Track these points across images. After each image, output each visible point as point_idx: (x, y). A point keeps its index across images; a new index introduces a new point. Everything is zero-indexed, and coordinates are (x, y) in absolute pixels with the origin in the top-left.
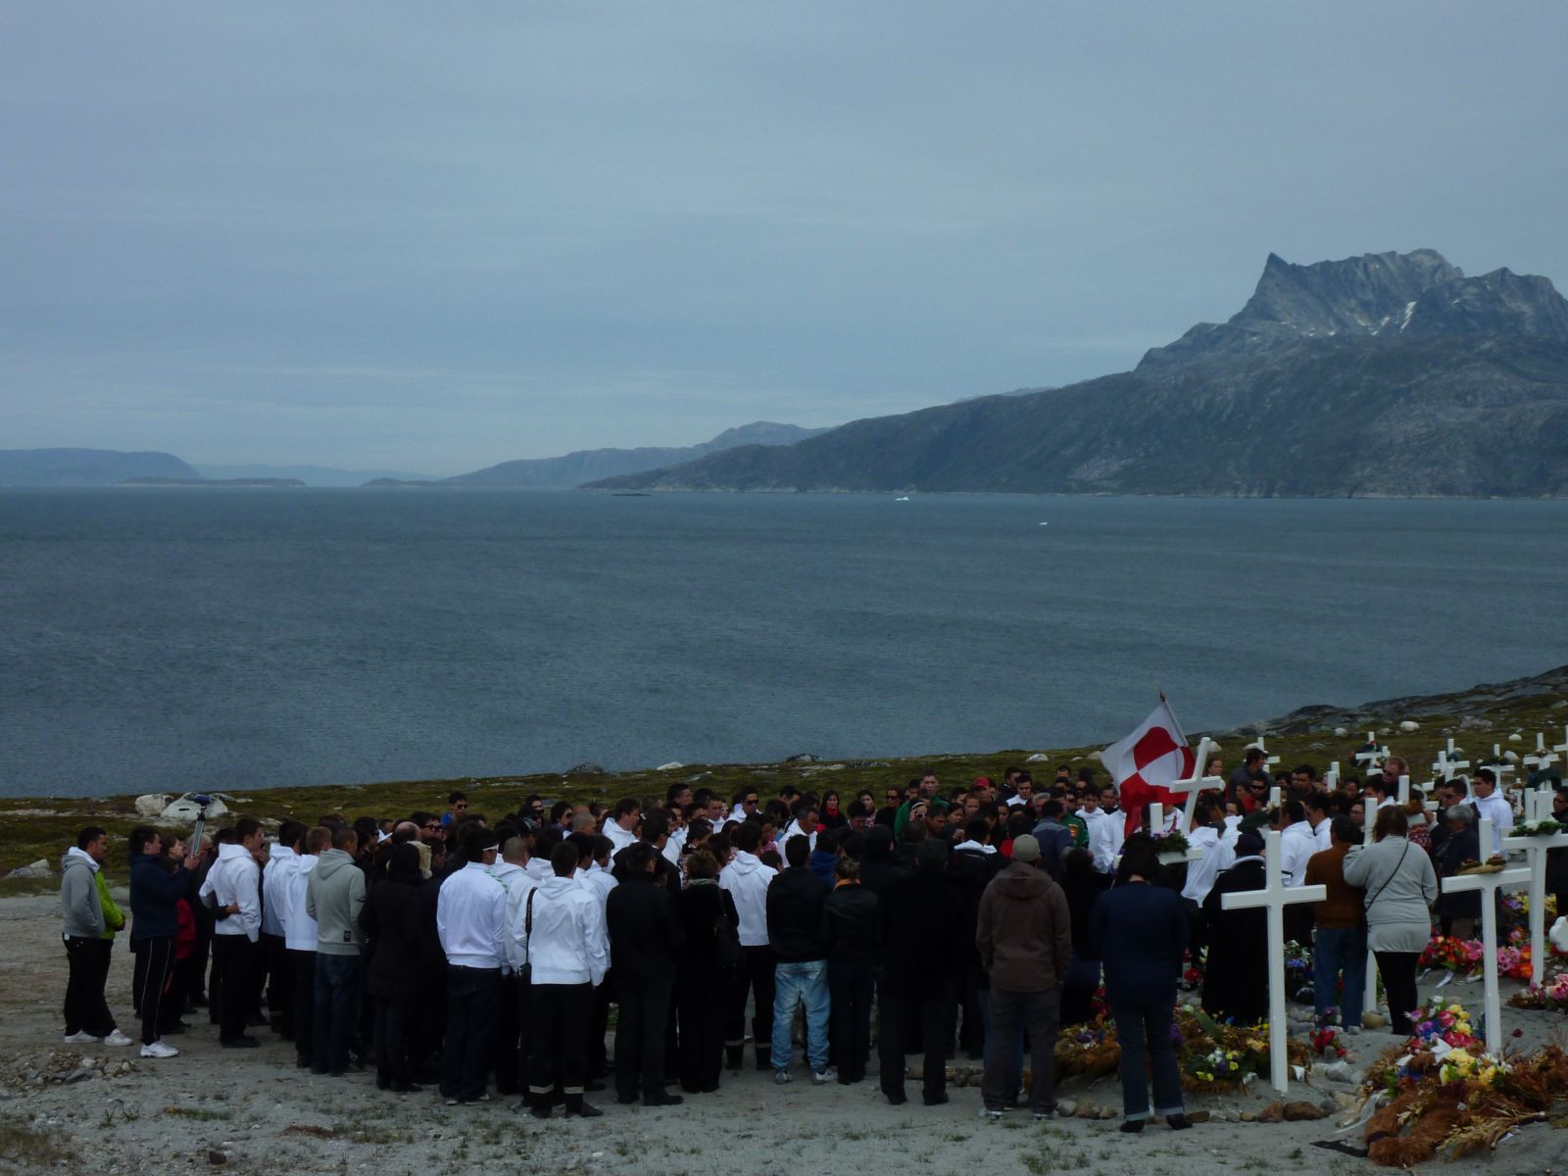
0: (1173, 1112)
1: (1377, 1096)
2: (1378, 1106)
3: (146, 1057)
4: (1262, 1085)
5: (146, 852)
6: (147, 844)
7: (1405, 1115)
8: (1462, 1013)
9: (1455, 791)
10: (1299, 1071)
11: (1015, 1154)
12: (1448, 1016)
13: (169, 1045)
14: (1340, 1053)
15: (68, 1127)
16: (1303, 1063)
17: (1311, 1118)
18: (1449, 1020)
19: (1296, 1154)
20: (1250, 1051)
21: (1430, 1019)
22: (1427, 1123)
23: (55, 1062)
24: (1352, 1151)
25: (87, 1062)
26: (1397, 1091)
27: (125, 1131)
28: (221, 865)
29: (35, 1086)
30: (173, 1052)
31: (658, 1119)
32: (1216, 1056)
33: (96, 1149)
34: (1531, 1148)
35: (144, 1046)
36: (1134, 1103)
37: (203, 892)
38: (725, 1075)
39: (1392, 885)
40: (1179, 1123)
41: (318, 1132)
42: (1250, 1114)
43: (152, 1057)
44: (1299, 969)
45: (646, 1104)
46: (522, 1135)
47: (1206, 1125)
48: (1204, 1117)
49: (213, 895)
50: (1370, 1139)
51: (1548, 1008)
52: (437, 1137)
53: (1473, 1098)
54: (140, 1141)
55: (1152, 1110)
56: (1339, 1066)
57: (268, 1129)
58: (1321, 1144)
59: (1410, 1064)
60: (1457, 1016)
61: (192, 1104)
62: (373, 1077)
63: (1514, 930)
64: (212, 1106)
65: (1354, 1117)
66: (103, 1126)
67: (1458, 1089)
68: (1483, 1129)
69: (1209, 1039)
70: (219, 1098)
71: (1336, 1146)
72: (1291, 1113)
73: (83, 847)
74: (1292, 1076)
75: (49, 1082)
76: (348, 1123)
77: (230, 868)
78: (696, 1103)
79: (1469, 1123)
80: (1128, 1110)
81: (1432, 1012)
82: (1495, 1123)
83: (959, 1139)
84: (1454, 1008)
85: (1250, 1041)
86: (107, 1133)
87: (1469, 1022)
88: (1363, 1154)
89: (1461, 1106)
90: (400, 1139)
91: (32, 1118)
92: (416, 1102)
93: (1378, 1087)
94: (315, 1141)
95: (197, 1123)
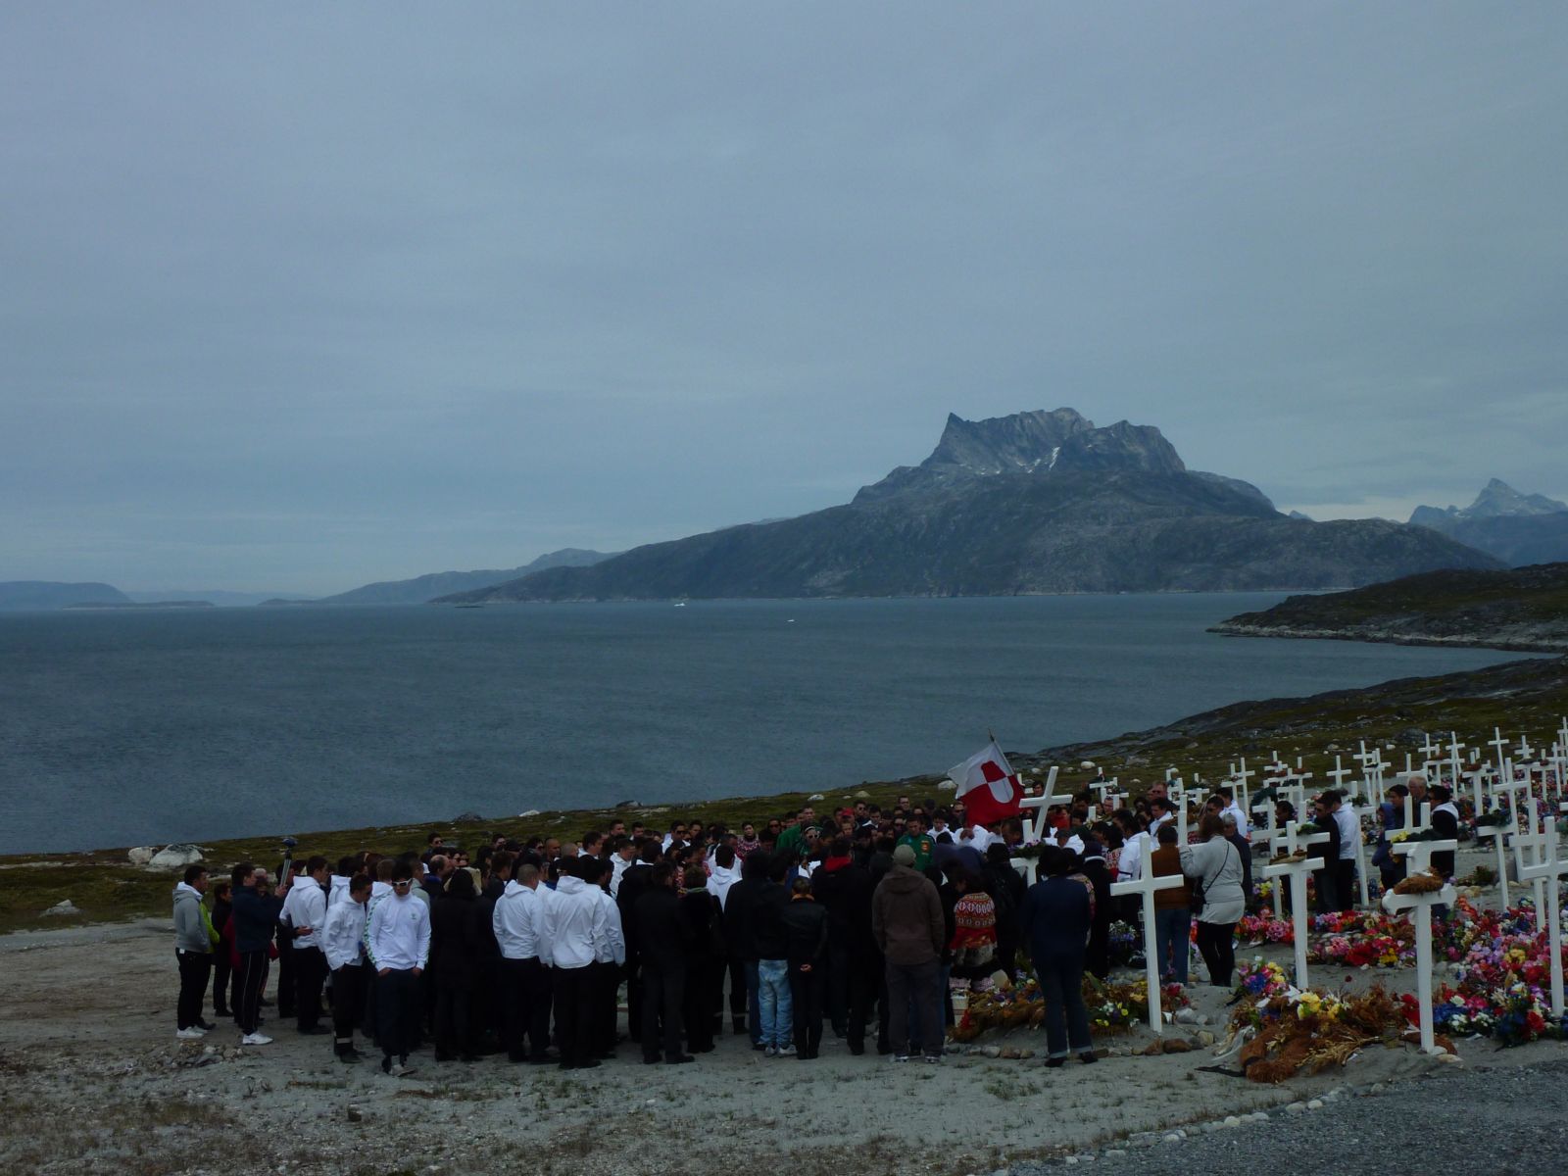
0: (1084, 1050)
1: (1244, 1031)
2: (1246, 1039)
3: (247, 1044)
4: (1143, 1029)
5: (245, 884)
6: (245, 878)
7: (1273, 1043)
8: (1277, 968)
9: (1215, 805)
10: (1169, 1016)
11: (978, 1086)
12: (1267, 971)
13: (264, 1035)
14: (1185, 1003)
15: (219, 1099)
16: (1170, 1011)
17: (1183, 1051)
18: (1269, 973)
19: (1190, 1077)
20: (1133, 1002)
21: (1254, 974)
22: (1290, 1048)
23: (184, 1050)
24: (1230, 1073)
25: (209, 1049)
26: (1260, 1026)
27: (265, 1100)
28: (295, 894)
29: (172, 1070)
30: (270, 1040)
31: (681, 1073)
32: (1109, 1007)
33: (248, 1116)
34: (1374, 1063)
35: (245, 1036)
36: (1055, 1045)
37: (282, 916)
38: (715, 1040)
39: (1224, 872)
40: (1089, 1059)
41: (423, 1094)
42: (1139, 1050)
43: (252, 1044)
44: (1129, 942)
45: (668, 1063)
46: (584, 1089)
47: (1107, 1059)
48: (1105, 1054)
49: (289, 917)
50: (1245, 1064)
51: (1329, 962)
52: (517, 1094)
53: (1324, 1028)
54: (283, 1108)
55: (1069, 1051)
56: (1186, 1012)
57: (381, 1094)
58: (1204, 1069)
59: (1268, 1006)
60: (1274, 971)
61: (309, 1079)
62: (432, 1053)
63: (1263, 908)
64: (324, 1079)
65: (1228, 1047)
66: (245, 1097)
67: (1312, 1022)
68: (1335, 1050)
69: (1100, 995)
70: (326, 1072)
71: (1216, 1069)
72: (1169, 1048)
73: (188, 882)
74: (1164, 1020)
75: (182, 1066)
76: (442, 1087)
77: (304, 896)
78: (703, 1060)
79: (1324, 1046)
80: (1051, 1050)
81: (1255, 969)
82: (1343, 1046)
83: (926, 1077)
84: (1271, 964)
85: (1132, 995)
86: (251, 1102)
87: (1283, 975)
88: (1242, 1074)
89: (1314, 1035)
90: (490, 1096)
91: (185, 1094)
92: (483, 1068)
93: (1244, 1024)
94: (424, 1101)
95: (322, 1092)
